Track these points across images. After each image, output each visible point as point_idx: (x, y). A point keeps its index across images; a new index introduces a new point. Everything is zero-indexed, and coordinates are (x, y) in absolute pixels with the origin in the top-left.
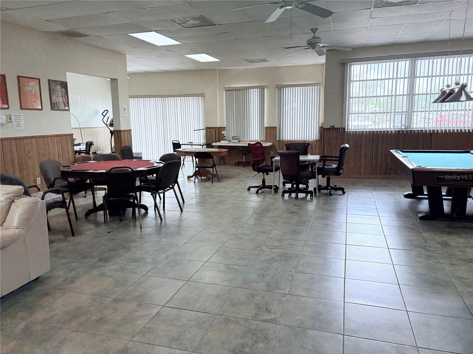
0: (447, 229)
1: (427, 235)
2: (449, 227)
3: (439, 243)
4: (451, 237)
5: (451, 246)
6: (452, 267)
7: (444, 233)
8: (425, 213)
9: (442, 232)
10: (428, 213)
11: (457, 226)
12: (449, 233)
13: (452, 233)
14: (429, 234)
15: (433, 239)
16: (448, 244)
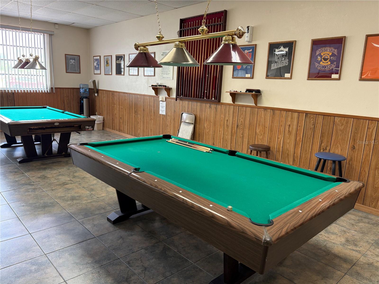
0: (42, 167)
1: (29, 174)
2: (43, 164)
3: (39, 178)
4: (47, 171)
5: (48, 177)
6: (53, 191)
7: (41, 169)
8: (22, 157)
9: (39, 169)
10: (25, 157)
11: (49, 162)
12: (45, 169)
13: (46, 168)
14: (30, 173)
15: (34, 176)
16: (46, 177)
